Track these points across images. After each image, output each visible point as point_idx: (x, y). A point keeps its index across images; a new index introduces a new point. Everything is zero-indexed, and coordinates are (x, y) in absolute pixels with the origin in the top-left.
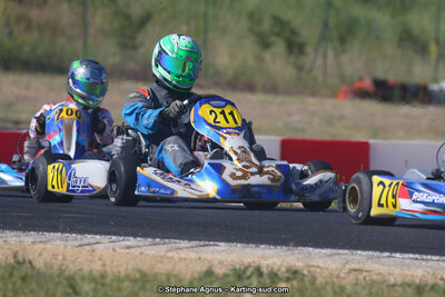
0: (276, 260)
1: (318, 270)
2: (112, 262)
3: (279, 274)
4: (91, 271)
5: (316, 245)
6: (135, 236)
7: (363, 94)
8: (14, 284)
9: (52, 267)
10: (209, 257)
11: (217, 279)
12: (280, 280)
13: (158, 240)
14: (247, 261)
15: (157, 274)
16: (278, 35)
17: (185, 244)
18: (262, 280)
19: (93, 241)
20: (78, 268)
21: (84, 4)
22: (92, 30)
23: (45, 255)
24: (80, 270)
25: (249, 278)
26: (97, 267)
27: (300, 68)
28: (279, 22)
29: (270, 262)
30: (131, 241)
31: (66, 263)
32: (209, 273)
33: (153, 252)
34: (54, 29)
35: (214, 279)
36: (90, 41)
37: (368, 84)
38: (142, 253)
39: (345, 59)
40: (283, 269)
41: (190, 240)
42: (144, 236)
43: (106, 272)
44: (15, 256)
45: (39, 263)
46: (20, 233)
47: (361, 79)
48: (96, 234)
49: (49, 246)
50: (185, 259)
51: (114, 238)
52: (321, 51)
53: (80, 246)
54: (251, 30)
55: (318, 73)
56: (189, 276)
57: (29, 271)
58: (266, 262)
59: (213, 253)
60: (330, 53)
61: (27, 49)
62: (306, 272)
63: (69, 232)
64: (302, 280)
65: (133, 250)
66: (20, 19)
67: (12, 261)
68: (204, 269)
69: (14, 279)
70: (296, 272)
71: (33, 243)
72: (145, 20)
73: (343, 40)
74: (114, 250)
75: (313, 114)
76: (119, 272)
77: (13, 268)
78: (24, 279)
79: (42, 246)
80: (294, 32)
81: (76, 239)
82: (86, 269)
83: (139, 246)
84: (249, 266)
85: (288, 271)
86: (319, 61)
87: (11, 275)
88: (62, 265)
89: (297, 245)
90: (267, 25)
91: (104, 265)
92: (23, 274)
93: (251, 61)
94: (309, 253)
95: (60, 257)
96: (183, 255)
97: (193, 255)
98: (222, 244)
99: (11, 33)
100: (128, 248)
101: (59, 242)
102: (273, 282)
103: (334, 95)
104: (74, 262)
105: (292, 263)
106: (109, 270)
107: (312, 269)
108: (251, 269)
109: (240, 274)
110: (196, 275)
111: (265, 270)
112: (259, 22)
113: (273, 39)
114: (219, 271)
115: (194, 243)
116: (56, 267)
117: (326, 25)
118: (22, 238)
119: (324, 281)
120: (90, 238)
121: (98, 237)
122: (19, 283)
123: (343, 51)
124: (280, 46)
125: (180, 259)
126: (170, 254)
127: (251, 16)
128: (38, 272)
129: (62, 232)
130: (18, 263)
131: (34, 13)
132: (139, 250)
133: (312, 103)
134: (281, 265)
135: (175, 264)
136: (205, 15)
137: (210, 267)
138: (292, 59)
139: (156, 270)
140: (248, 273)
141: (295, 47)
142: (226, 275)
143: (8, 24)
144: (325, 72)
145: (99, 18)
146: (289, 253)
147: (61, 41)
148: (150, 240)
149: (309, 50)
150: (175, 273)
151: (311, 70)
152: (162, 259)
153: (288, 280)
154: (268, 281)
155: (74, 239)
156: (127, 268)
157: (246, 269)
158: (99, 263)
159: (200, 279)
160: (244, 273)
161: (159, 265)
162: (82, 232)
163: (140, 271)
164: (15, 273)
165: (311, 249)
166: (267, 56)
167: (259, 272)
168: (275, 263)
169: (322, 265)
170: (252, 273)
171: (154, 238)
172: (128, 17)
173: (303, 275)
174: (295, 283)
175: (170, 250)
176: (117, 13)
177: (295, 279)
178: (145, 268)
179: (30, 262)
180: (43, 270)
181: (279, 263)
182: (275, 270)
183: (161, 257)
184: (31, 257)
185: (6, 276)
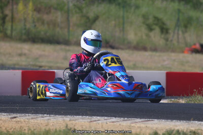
7: (196, 51)
16: (156, 25)
21: (68, 12)
22: (71, 24)
27: (167, 40)
28: (157, 19)
34: (54, 24)
36: (71, 29)
37: (198, 46)
39: (187, 35)
47: (195, 44)
52: (176, 31)
54: (144, 23)
55: (175, 42)
60: (180, 33)
61: (42, 33)
66: (39, 19)
72: (96, 19)
73: (186, 27)
75: (174, 60)
80: (164, 24)
86: (176, 36)
90: (151, 21)
93: (144, 37)
99: (35, 26)
103: (183, 52)
112: (148, 19)
117: (178, 20)
123: (186, 32)
124: (157, 30)
127: (144, 16)
133: (173, 55)
136: (123, 17)
138: (163, 36)
141: (164, 30)
143: (34, 22)
144: (178, 42)
147: (58, 29)
149: (170, 31)
151: (171, 41)
166: (152, 34)
172: (88, 18)
176: (83, 16)
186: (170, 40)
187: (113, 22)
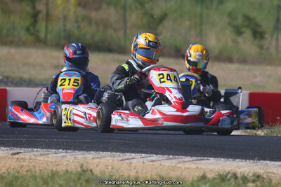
0: (246, 169)
1: (273, 175)
2: (142, 170)
3: (248, 177)
4: (129, 176)
5: (272, 159)
6: (157, 154)
8: (81, 184)
9: (105, 174)
10: (204, 167)
11: (209, 181)
12: (249, 181)
13: (171, 156)
14: (228, 169)
15: (171, 178)
16: (247, 26)
17: (188, 159)
18: (237, 181)
19: (130, 157)
20: (121, 174)
21: (124, 8)
22: (129, 25)
23: (100, 166)
24: (122, 176)
25: (229, 180)
26: (133, 174)
27: (261, 47)
28: (248, 18)
29: (242, 170)
30: (154, 157)
31: (114, 171)
32: (204, 177)
33: (168, 164)
34: (106, 24)
35: (206, 180)
36: (128, 31)
38: (161, 165)
40: (251, 175)
41: (191, 156)
42: (162, 154)
43: (138, 176)
44: (82, 166)
45: (97, 171)
46: (85, 152)
48: (132, 153)
49: (102, 160)
50: (188, 168)
51: (143, 155)
52: (275, 37)
53: (122, 160)
54: (229, 24)
55: (273, 50)
56: (191, 179)
57: (91, 176)
58: (240, 170)
59: (206, 165)
61: (88, 36)
62: (265, 177)
63: (116, 152)
64: (263, 181)
65: (155, 163)
66: (84, 18)
67: (80, 170)
68: (201, 175)
69: (81, 181)
70: (258, 177)
71: (93, 158)
72: (163, 17)
74: (143, 163)
75: (270, 76)
76: (147, 177)
77: (80, 174)
78: (87, 181)
79: (98, 160)
80: (257, 25)
81: (119, 156)
82: (126, 174)
83: (159, 160)
84: (229, 173)
85: (254, 175)
86: (274, 43)
87: (79, 179)
88: (111, 172)
89: (259, 160)
90: (240, 20)
91: (137, 172)
92: (86, 178)
93: (230, 43)
94: (267, 164)
95: (110, 168)
96: (187, 166)
97: (193, 166)
98: (212, 159)
99: (79, 27)
100: (152, 161)
101: (109, 158)
102: (244, 183)
104: (118, 171)
105: (256, 171)
106: (140, 175)
107: (270, 174)
108: (230, 175)
109: (223, 178)
110: (195, 178)
111: (239, 175)
112: (236, 19)
113: (244, 29)
114: (210, 176)
115: (194, 158)
116: (107, 174)
117: (278, 20)
118: (85, 156)
119: (277, 182)
120: (128, 155)
121: (133, 154)
122: (84, 183)
124: (248, 34)
125: (185, 169)
126: (179, 165)
127: (230, 15)
128: (96, 177)
129: (111, 151)
130: (84, 171)
131: (93, 14)
132: (159, 163)
133: (269, 69)
134: (249, 172)
135: (182, 172)
136: (201, 15)
137: (204, 173)
138: (256, 42)
139: (170, 175)
140: (228, 177)
141: (258, 34)
142: (214, 179)
143: (77, 22)
144: (277, 50)
145: (134, 17)
146: (255, 164)
147: (110, 32)
148: (166, 156)
149: (267, 36)
150: (182, 177)
151: (268, 49)
152: (174, 168)
153: (254, 181)
154: (241, 182)
155: (118, 156)
156: (152, 175)
157: (227, 174)
158: (135, 171)
159: (199, 181)
160: (226, 177)
161: (172, 172)
162: (123, 151)
163: (160, 176)
164: (82, 177)
165: (268, 162)
166: (240, 40)
167: (235, 176)
168: (245, 171)
169: (275, 172)
170: (231, 178)
171: (169, 155)
172: (152, 16)
173: (264, 178)
174: (258, 183)
175: (179, 163)
176: (145, 14)
177: (258, 180)
178: (163, 174)
179: (91, 171)
180: (99, 175)
181: (248, 171)
182: (246, 175)
183: (173, 167)
184: (91, 168)
185: (76, 179)
186: (265, 47)
187: (187, 23)
